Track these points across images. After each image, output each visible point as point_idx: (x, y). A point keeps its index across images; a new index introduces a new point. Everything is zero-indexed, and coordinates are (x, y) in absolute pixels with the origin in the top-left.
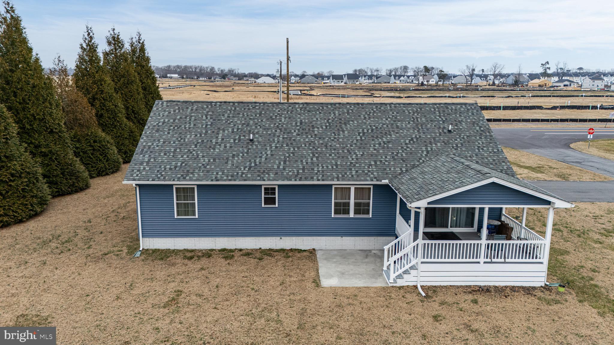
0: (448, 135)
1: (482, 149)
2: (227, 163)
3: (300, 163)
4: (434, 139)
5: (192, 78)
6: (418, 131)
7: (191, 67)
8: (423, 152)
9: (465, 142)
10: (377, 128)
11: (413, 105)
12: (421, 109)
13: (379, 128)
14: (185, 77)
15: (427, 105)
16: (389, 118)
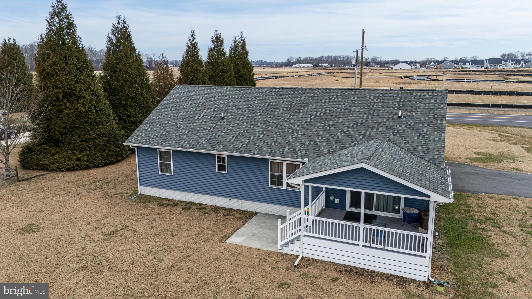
0: (396, 120)
1: (423, 137)
2: (195, 135)
3: (248, 139)
4: (379, 124)
5: (340, 67)
6: (368, 116)
7: (340, 57)
8: (360, 136)
9: (409, 128)
10: (330, 111)
11: (378, 91)
12: (383, 95)
13: (332, 111)
14: (333, 65)
15: (392, 91)
16: (348, 102)
